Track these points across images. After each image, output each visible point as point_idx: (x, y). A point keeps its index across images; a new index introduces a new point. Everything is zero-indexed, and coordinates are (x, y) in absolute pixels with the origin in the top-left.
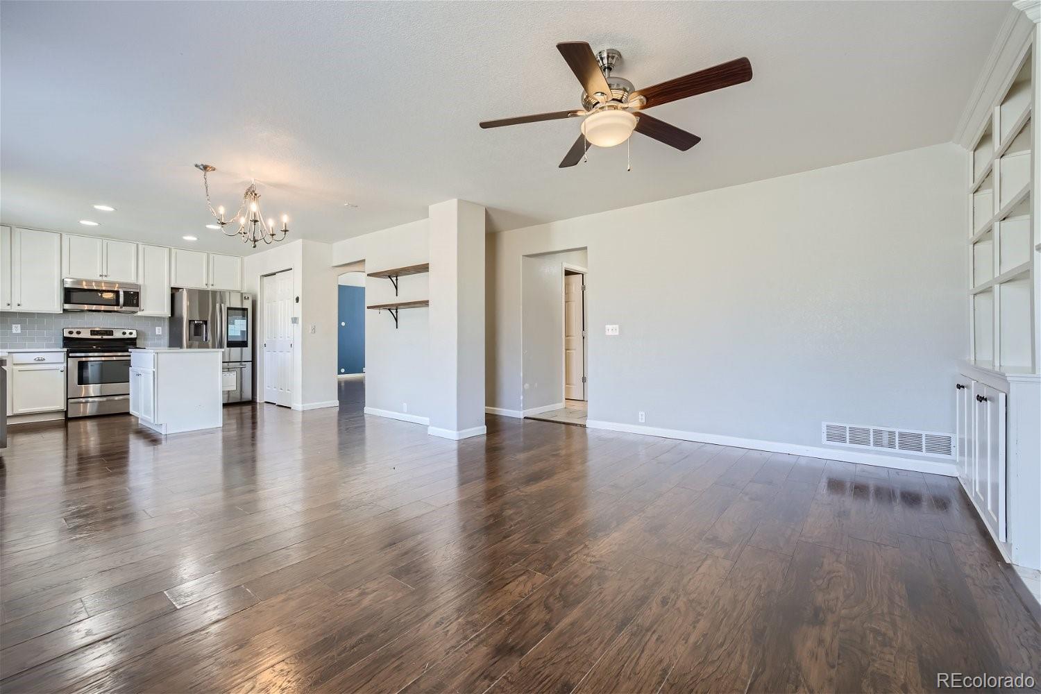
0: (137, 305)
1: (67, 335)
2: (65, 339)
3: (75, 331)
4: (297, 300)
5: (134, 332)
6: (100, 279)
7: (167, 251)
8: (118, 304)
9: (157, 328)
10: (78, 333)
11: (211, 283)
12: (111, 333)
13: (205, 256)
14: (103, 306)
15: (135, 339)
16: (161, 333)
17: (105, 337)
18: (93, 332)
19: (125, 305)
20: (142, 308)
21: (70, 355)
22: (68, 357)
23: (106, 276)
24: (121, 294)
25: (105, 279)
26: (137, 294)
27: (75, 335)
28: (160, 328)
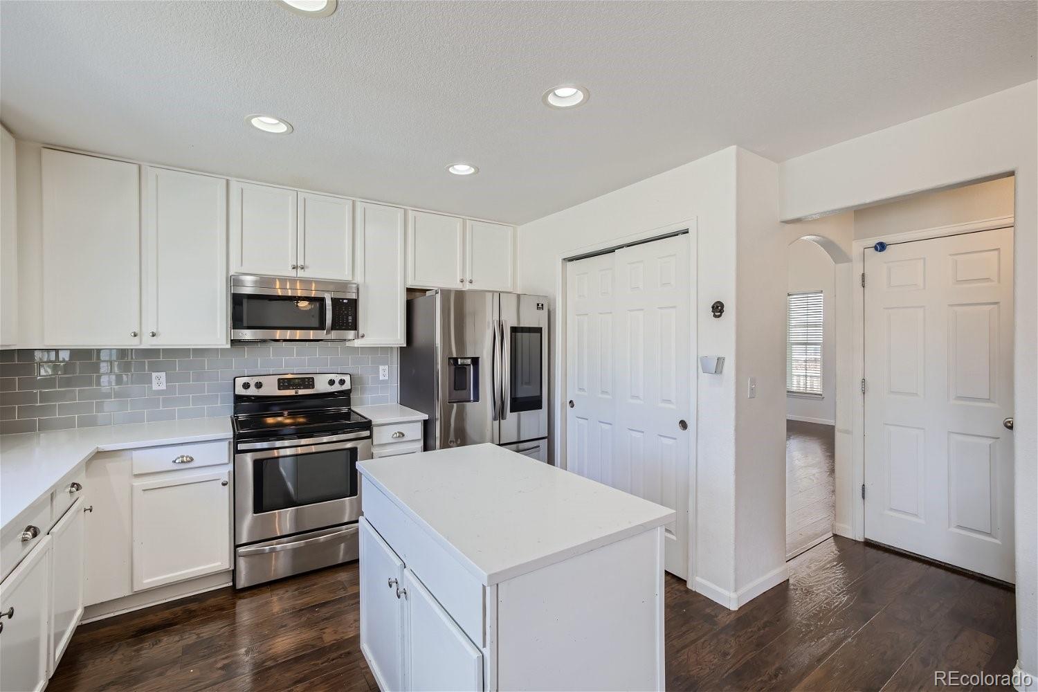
0: (354, 327)
1: (240, 391)
2: (238, 399)
3: (253, 383)
4: (718, 309)
5: (347, 378)
6: (293, 273)
7: (400, 214)
8: (322, 326)
9: (381, 367)
10: (259, 385)
11: (468, 278)
12: (309, 383)
13: (458, 224)
14: (298, 332)
15: (347, 393)
16: (387, 378)
17: (301, 392)
18: (283, 384)
19: (334, 327)
20: (361, 333)
21: (241, 447)
22: (237, 451)
23: (302, 268)
24: (329, 303)
25: (301, 274)
26: (354, 304)
27: (252, 391)
28: (386, 367)
